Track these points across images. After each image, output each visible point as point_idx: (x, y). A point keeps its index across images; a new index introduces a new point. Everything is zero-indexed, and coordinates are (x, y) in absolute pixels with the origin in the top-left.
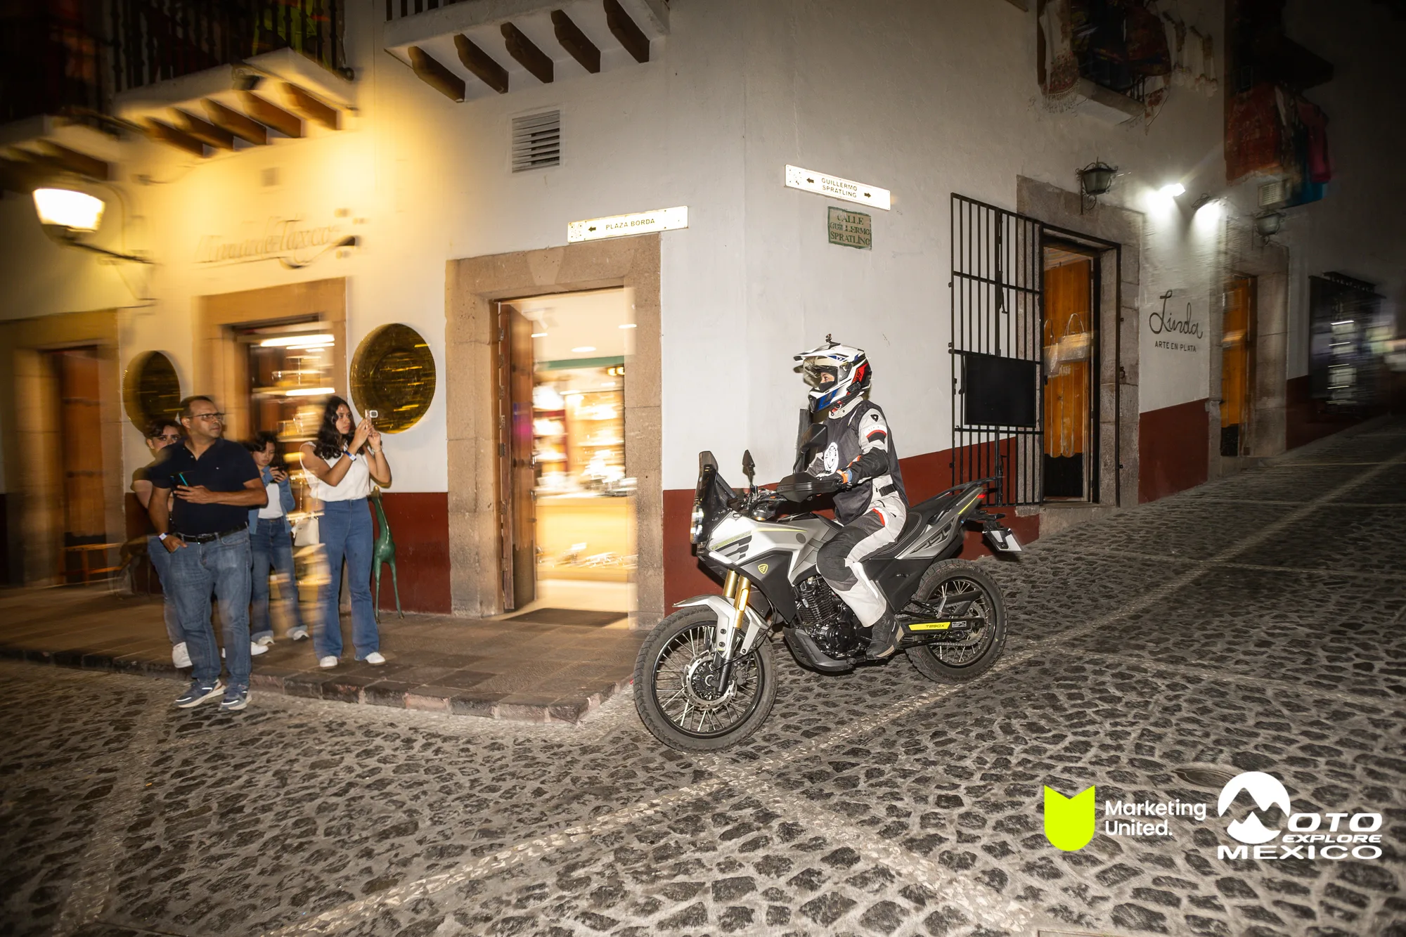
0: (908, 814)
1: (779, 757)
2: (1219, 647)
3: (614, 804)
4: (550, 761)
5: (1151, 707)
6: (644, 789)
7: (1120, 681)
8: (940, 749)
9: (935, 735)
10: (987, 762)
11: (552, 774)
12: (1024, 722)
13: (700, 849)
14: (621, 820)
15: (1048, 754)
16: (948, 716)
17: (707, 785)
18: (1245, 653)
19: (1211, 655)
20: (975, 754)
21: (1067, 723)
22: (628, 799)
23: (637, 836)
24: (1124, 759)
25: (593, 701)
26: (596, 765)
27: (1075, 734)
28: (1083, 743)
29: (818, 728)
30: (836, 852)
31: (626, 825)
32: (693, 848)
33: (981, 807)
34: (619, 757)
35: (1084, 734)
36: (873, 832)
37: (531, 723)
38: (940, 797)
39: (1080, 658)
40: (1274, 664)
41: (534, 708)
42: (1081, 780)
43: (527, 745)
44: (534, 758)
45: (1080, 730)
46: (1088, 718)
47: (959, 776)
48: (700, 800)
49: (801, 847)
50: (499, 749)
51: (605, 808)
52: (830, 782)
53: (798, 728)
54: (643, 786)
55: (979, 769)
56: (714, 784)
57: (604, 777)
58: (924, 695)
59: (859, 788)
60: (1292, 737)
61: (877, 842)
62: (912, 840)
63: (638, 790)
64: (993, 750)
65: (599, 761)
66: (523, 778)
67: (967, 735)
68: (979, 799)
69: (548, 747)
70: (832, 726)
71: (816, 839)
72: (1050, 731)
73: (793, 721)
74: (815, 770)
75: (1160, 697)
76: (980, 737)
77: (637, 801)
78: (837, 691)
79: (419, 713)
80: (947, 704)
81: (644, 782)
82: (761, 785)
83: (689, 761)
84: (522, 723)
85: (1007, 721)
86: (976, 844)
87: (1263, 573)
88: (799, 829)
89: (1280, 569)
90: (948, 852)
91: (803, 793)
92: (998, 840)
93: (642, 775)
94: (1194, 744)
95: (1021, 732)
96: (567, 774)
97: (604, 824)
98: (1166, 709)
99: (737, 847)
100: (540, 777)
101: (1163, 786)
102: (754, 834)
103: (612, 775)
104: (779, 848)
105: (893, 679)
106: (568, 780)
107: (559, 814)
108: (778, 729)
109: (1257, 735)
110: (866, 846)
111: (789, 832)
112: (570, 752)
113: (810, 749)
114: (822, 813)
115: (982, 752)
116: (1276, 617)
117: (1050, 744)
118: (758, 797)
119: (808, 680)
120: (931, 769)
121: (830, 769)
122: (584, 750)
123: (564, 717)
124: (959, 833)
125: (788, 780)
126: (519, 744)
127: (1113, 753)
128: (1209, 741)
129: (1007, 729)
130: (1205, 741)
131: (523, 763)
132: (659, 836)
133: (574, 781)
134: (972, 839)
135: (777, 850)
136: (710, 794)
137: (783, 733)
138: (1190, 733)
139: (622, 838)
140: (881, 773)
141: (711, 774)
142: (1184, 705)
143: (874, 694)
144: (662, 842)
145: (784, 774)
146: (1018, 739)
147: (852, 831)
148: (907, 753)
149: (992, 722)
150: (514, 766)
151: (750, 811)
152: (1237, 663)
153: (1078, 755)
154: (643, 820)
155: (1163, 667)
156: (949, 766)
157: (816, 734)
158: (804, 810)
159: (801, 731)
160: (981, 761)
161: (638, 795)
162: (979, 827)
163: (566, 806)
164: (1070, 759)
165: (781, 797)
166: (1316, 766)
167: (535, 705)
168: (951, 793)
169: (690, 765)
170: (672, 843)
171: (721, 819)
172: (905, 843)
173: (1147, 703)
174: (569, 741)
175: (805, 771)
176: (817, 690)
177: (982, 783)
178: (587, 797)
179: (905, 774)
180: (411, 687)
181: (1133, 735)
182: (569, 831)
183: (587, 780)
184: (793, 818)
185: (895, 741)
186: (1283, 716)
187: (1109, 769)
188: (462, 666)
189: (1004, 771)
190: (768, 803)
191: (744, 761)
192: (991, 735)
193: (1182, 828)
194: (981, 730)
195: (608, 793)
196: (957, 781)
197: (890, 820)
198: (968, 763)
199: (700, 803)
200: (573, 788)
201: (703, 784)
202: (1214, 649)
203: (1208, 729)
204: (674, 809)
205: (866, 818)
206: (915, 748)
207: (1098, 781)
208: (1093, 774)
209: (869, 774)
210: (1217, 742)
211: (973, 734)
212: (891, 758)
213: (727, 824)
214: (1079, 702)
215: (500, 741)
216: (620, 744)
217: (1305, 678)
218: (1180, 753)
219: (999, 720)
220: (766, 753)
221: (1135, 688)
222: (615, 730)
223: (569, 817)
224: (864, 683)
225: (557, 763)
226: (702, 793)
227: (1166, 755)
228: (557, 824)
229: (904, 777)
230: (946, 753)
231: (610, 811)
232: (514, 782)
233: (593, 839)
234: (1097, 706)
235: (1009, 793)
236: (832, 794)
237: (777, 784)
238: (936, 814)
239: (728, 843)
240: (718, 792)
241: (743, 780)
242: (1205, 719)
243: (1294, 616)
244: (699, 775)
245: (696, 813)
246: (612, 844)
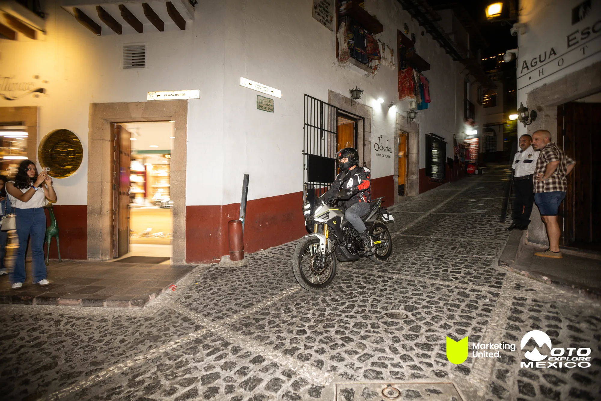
0: (285, 339)
1: (232, 317)
2: (399, 266)
3: (159, 344)
4: (129, 326)
5: (376, 289)
6: (173, 336)
7: (365, 280)
8: (298, 310)
9: (296, 305)
10: (316, 315)
11: (130, 332)
12: (330, 298)
13: (197, 361)
14: (162, 351)
15: (339, 310)
16: (301, 297)
17: (201, 332)
18: (408, 267)
19: (396, 269)
20: (311, 312)
21: (346, 297)
22: (165, 341)
23: (168, 358)
24: (367, 311)
25: (152, 297)
26: (151, 326)
27: (349, 302)
28: (352, 305)
29: (249, 304)
30: (256, 357)
31: (163, 353)
32: (193, 361)
33: (314, 334)
34: (162, 322)
35: (353, 301)
36: (271, 347)
37: (122, 309)
38: (298, 331)
39: (351, 272)
40: (417, 271)
41: (124, 302)
42: (351, 320)
43: (119, 319)
44: (122, 325)
45: (351, 300)
46: (354, 295)
47: (306, 321)
48: (198, 339)
49: (241, 357)
50: (105, 322)
51: (154, 346)
52: (254, 327)
53: (240, 305)
54: (172, 334)
55: (313, 318)
56: (204, 331)
57: (155, 331)
58: (292, 288)
59: (265, 329)
60: (424, 298)
61: (273, 352)
62: (286, 350)
63: (170, 336)
64: (318, 310)
65: (153, 324)
66: (115, 335)
67: (309, 304)
68: (313, 330)
69: (129, 319)
70: (255, 303)
71: (247, 352)
72: (340, 301)
73: (239, 302)
74: (247, 322)
75: (379, 286)
76: (313, 305)
77: (169, 341)
78: (257, 288)
79: (65, 307)
80: (301, 292)
81: (173, 333)
82: (224, 330)
83: (194, 322)
84: (117, 309)
85: (324, 298)
86: (312, 350)
87: (413, 238)
88: (240, 349)
89: (418, 236)
90: (301, 354)
91: (242, 333)
92: (320, 347)
93: (172, 329)
94: (391, 303)
95: (329, 302)
96: (137, 331)
97: (153, 353)
98: (381, 290)
99: (213, 359)
100: (124, 333)
101: (381, 320)
102: (221, 352)
103: (158, 330)
104: (231, 358)
105: (280, 282)
106: (137, 334)
107: (132, 350)
108: (232, 306)
109: (412, 298)
110: (268, 354)
111: (236, 350)
112: (140, 321)
113: (246, 313)
114: (250, 341)
115: (314, 311)
116: (417, 254)
117: (340, 306)
118: (223, 336)
119: (246, 284)
120: (294, 319)
121: (253, 322)
122: (146, 320)
123: (137, 304)
124: (305, 346)
125: (236, 327)
126: (115, 319)
127: (363, 308)
128: (396, 302)
129: (324, 301)
130: (395, 301)
131: (116, 327)
132: (178, 357)
133: (140, 334)
134: (310, 348)
135: (230, 359)
136: (202, 336)
137: (234, 307)
138: (390, 299)
139: (161, 359)
140: (275, 322)
141: (203, 327)
142: (388, 288)
143: (272, 289)
144: (179, 360)
145: (234, 325)
146: (328, 305)
147: (262, 348)
148: (285, 313)
149: (318, 298)
150: (111, 329)
151: (219, 342)
152: (405, 271)
153: (350, 310)
154: (171, 350)
155: (380, 274)
156: (301, 317)
157: (248, 307)
158: (242, 340)
159: (242, 306)
160: (314, 315)
161: (169, 338)
162: (313, 342)
163: (135, 346)
164: (347, 312)
165: (233, 335)
166: (432, 309)
167: (124, 300)
168: (302, 329)
169: (194, 323)
170: (184, 360)
171: (206, 347)
172: (283, 351)
173: (375, 288)
174: (139, 316)
175: (243, 323)
176: (249, 288)
177: (314, 324)
178: (146, 341)
179: (284, 322)
180: (63, 295)
181: (370, 301)
182: (136, 358)
183: (146, 333)
184: (238, 344)
185: (280, 308)
186: (420, 290)
187: (361, 315)
188: (90, 284)
189: (323, 318)
190: (227, 338)
191: (217, 320)
192: (318, 304)
193: (388, 336)
194: (314, 302)
195: (156, 339)
196: (304, 323)
197: (278, 342)
198: (309, 316)
199: (198, 340)
200: (140, 337)
201: (199, 331)
202: (397, 266)
203: (396, 297)
204: (186, 344)
205: (268, 342)
206: (288, 310)
207: (358, 320)
208: (356, 317)
209: (270, 323)
210: (399, 302)
211: (311, 304)
212: (279, 315)
213: (209, 349)
214: (350, 289)
215: (106, 318)
216: (163, 316)
217: (427, 276)
218: (386, 307)
219: (321, 297)
220: (227, 316)
221: (370, 283)
222: (161, 309)
223: (137, 351)
224: (268, 284)
225: (133, 327)
226: (199, 336)
227: (382, 308)
228: (131, 355)
229: (284, 323)
230: (301, 312)
231: (156, 347)
232: (111, 337)
233: (147, 361)
234: (357, 290)
235: (325, 327)
236: (254, 332)
237: (231, 330)
238: (296, 338)
239: (209, 358)
240: (206, 334)
241: (217, 328)
242: (395, 293)
243: (423, 253)
244: (198, 328)
245: (196, 345)
246: (156, 362)
